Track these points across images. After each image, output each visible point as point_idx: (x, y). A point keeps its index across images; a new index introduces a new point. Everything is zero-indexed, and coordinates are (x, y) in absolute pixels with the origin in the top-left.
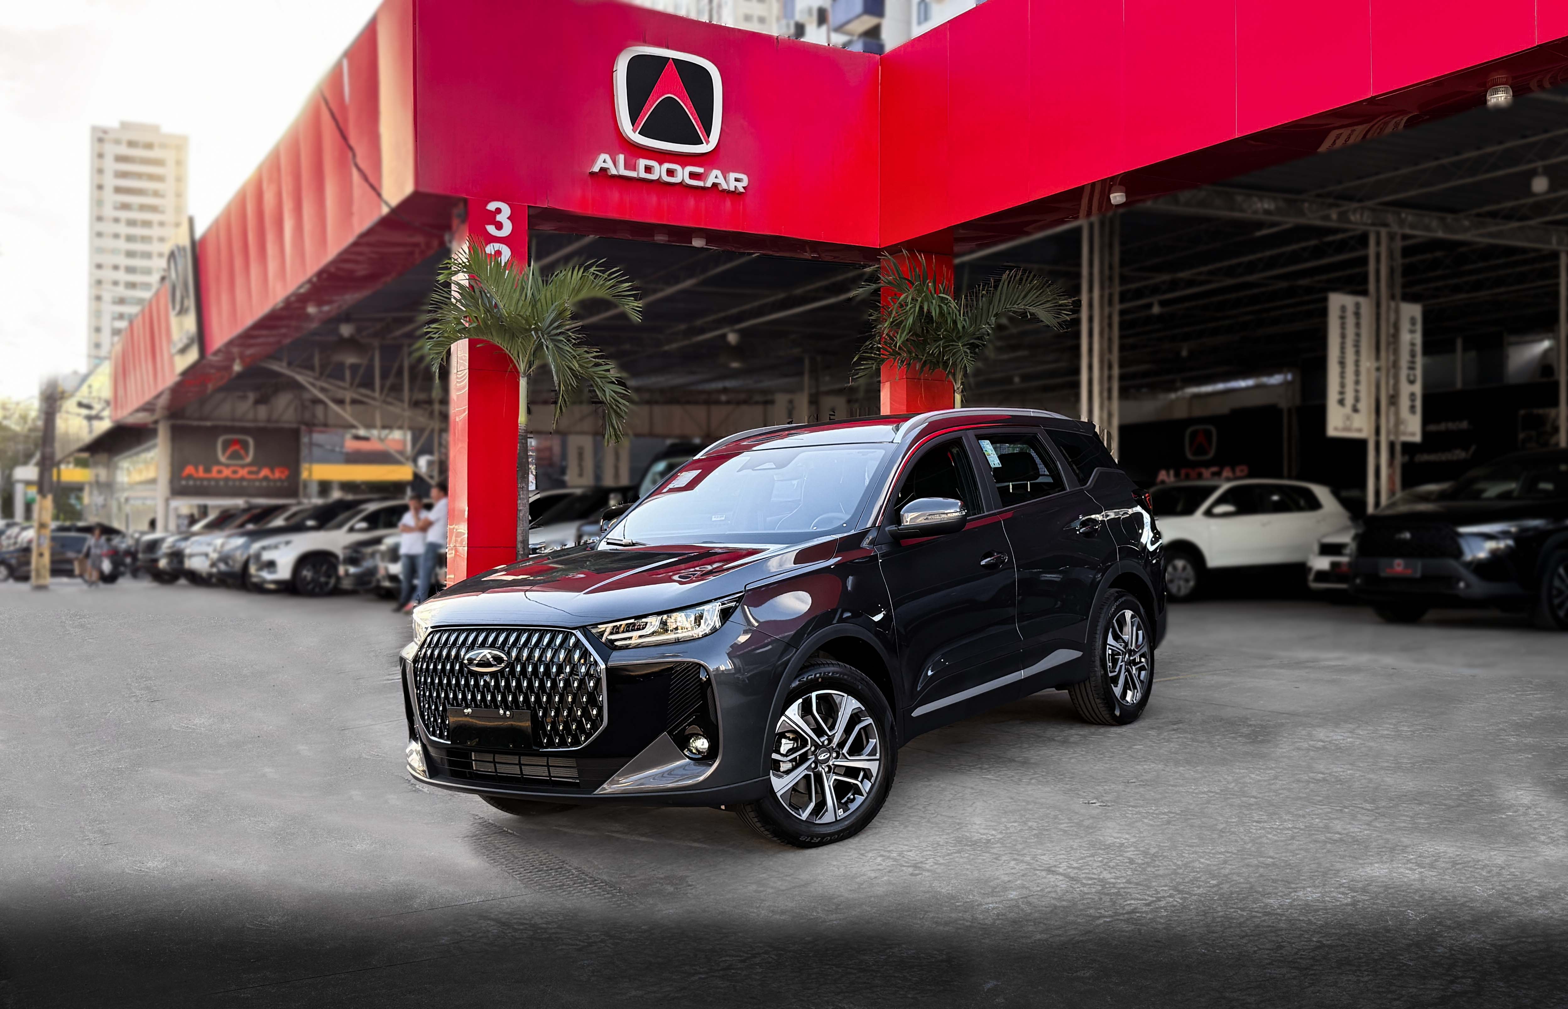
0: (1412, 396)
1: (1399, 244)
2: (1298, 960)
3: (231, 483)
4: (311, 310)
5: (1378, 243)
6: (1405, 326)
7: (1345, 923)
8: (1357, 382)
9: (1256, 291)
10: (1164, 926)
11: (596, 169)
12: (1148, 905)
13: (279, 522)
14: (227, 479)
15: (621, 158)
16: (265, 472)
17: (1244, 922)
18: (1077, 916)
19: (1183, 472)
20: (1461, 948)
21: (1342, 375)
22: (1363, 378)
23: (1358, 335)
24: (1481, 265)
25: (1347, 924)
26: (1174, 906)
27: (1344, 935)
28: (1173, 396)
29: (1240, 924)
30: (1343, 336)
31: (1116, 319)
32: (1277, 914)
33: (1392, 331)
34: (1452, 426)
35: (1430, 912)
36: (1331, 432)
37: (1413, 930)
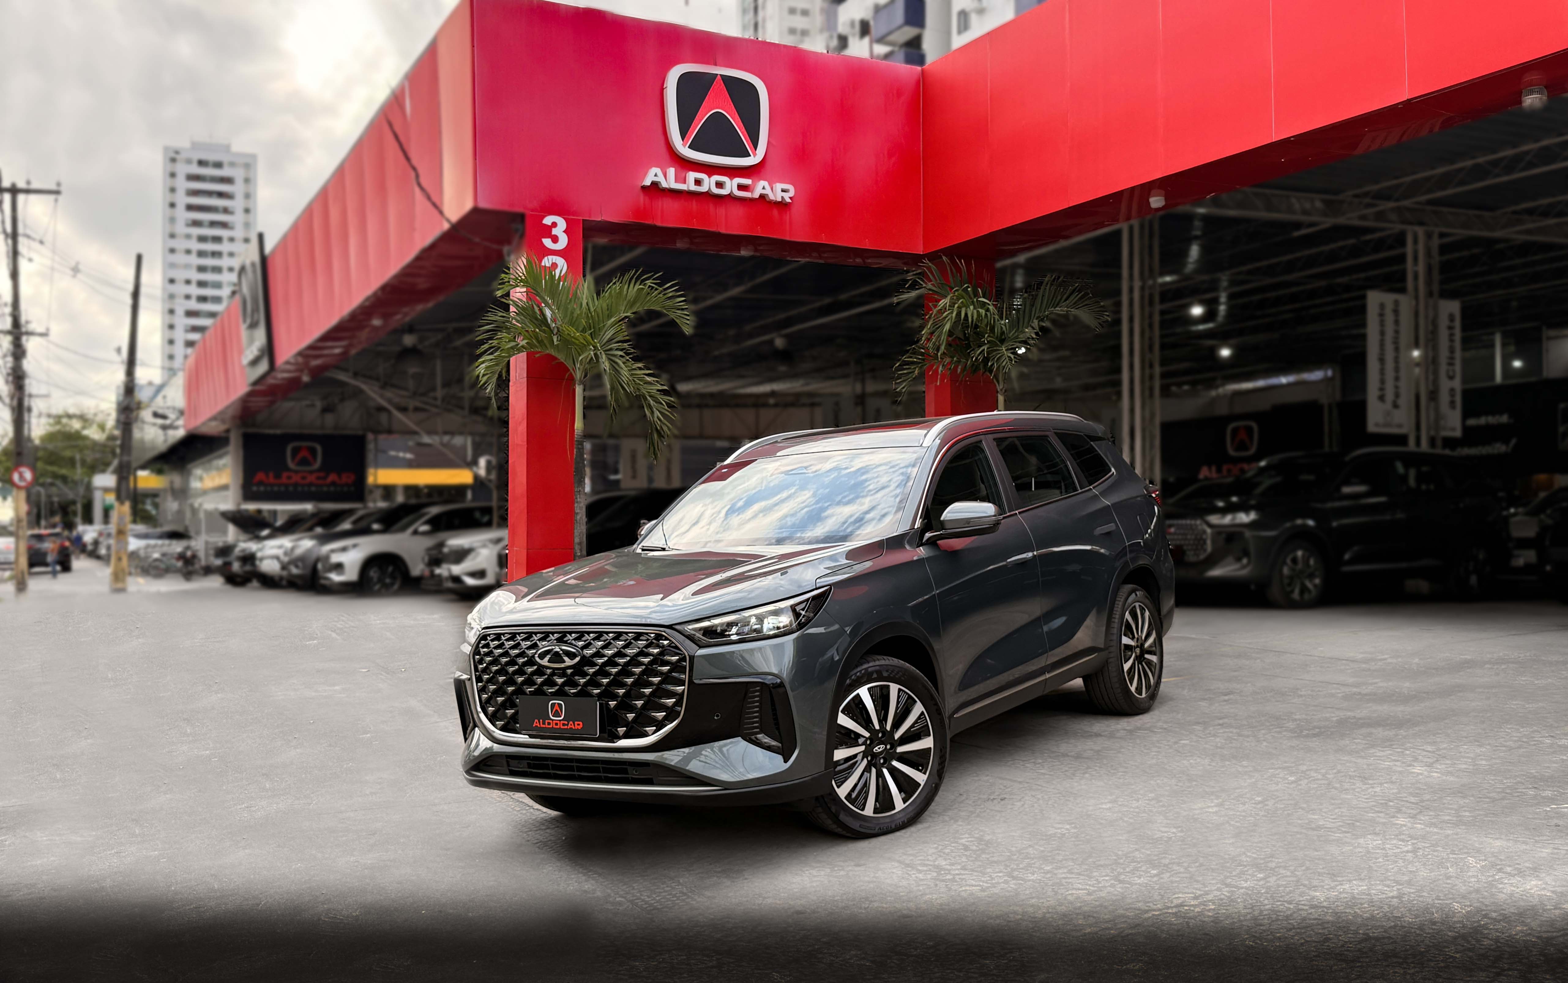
0: (1452, 390)
1: (1436, 242)
2: (1345, 953)
3: (300, 489)
4: (376, 322)
5: (1416, 241)
6: (1443, 322)
7: (1390, 915)
8: (1397, 379)
9: (1294, 289)
10: (1212, 919)
11: (647, 182)
12: (1196, 898)
13: (346, 526)
14: (296, 485)
15: (671, 171)
16: (332, 477)
17: (1291, 915)
18: (1127, 909)
19: (1225, 468)
20: (1507, 941)
21: (1382, 372)
22: (1403, 374)
23: (1397, 332)
24: (1518, 261)
25: (1394, 916)
26: (1222, 900)
27: (1391, 927)
28: (1213, 393)
29: (1287, 916)
30: (1382, 333)
31: (1157, 318)
32: (1324, 907)
33: (1430, 328)
34: (1491, 420)
35: (1475, 905)
36: (1371, 428)
37: (1459, 922)
